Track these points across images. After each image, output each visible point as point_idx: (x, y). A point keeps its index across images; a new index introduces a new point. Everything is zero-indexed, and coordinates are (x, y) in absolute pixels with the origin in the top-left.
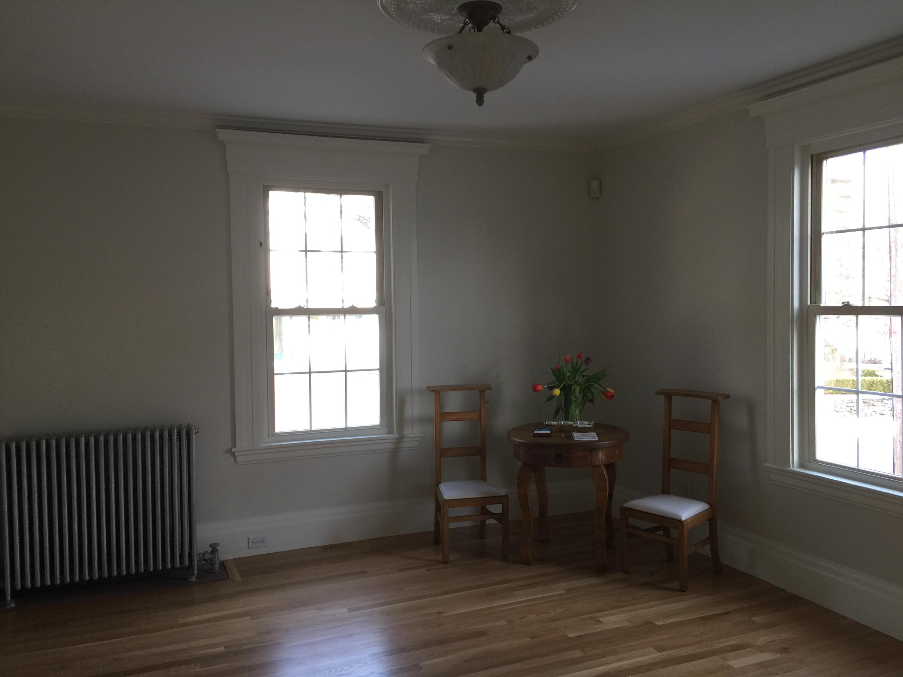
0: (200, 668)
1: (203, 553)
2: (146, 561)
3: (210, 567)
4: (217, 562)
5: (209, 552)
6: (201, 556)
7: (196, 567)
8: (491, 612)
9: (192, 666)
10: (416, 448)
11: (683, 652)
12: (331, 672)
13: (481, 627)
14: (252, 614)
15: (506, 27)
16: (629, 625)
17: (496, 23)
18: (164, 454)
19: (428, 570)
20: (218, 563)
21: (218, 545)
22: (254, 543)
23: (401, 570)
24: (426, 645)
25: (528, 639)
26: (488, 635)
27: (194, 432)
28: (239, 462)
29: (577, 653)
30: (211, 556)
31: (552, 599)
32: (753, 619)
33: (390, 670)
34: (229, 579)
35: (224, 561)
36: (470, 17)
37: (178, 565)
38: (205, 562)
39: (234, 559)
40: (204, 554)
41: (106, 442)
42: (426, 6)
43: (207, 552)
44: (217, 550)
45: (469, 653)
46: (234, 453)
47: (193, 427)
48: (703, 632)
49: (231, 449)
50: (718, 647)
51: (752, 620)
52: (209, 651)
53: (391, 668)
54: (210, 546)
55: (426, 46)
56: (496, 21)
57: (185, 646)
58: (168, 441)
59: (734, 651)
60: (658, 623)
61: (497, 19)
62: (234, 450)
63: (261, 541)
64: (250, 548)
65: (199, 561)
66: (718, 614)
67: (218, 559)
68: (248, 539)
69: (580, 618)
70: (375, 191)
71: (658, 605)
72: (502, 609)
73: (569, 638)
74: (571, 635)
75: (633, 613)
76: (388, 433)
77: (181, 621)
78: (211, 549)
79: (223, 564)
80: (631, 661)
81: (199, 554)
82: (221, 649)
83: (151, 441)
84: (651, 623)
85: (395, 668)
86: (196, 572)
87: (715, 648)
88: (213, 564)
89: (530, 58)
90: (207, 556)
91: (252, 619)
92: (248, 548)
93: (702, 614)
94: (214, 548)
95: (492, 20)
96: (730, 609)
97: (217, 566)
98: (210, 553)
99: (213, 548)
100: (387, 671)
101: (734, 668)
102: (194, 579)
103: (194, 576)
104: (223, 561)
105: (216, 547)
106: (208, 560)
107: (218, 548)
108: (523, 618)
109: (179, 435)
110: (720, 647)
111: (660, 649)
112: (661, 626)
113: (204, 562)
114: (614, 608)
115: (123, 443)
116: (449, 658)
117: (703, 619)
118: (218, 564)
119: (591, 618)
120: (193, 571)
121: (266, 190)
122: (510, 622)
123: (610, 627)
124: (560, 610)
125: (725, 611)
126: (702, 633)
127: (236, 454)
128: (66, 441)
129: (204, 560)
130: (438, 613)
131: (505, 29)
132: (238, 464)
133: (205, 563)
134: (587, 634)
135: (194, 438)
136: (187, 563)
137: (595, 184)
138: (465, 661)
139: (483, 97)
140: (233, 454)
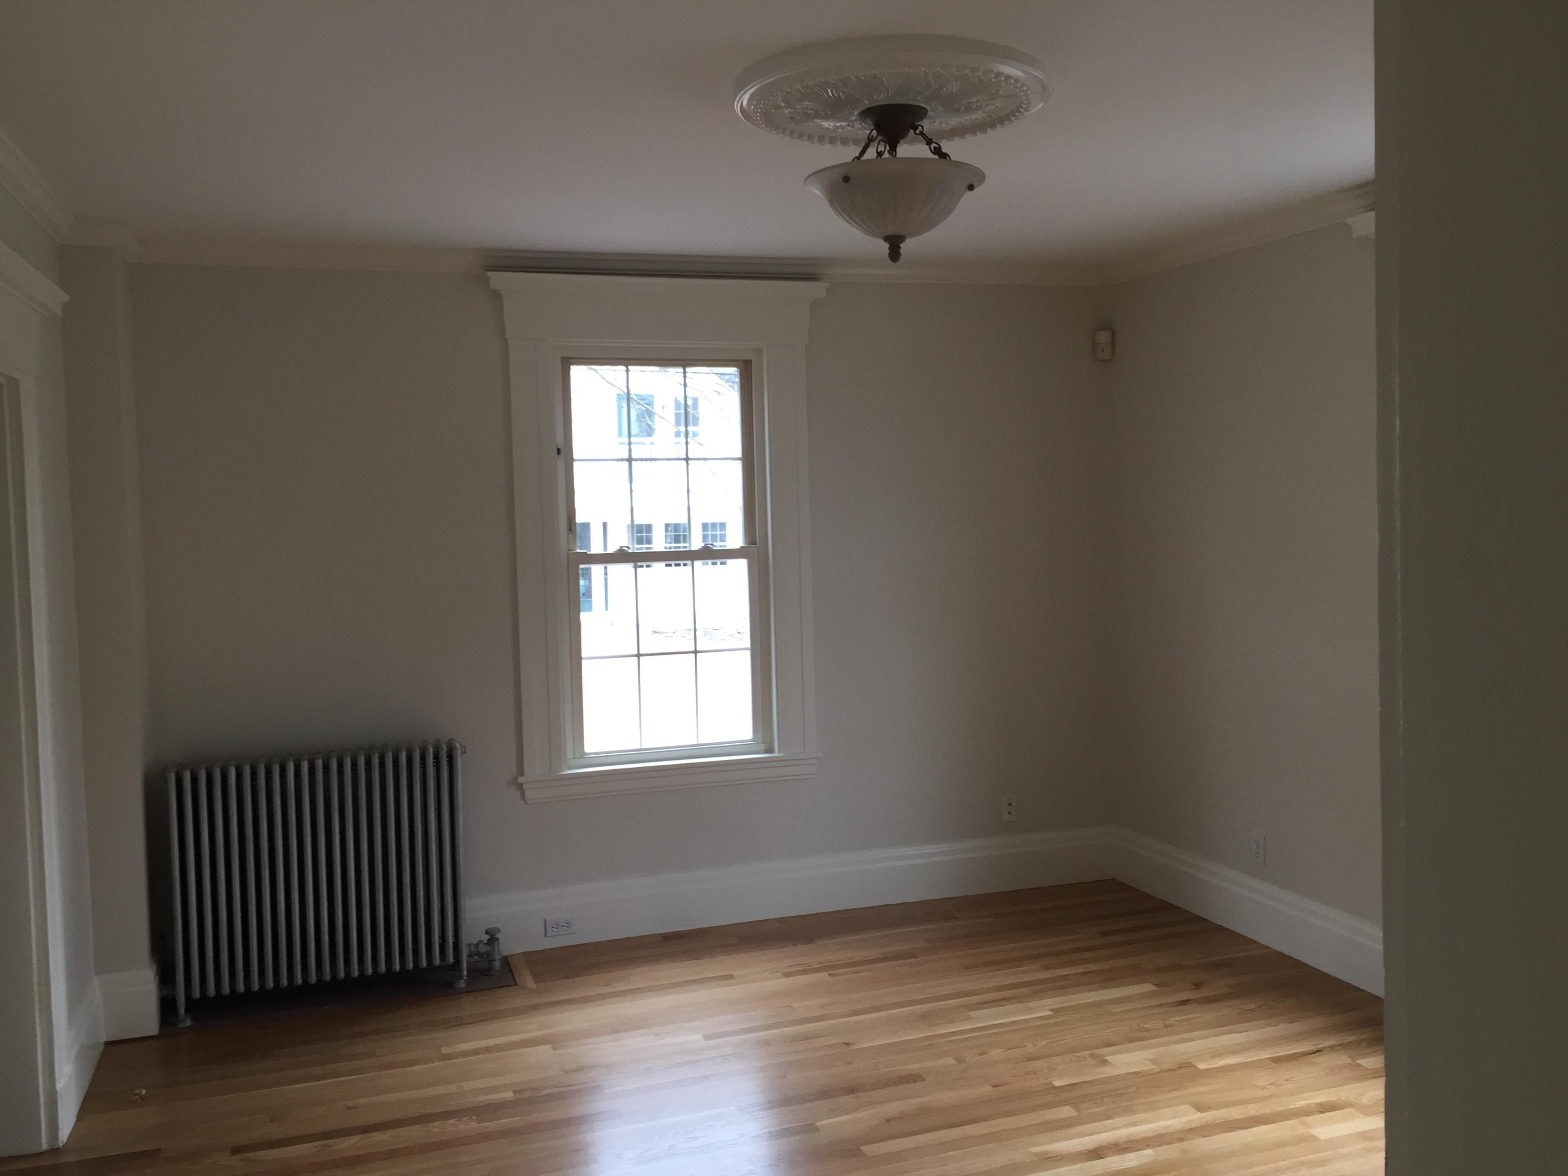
0: (478, 1123)
1: (475, 942)
2: (389, 955)
3: (487, 965)
4: (497, 957)
5: (486, 941)
6: (473, 949)
7: (465, 966)
8: (931, 1044)
9: (465, 1119)
10: (812, 776)
11: (1236, 1113)
12: (677, 1133)
13: (915, 1067)
14: (554, 1041)
15: (934, 141)
16: (1154, 1068)
17: (918, 135)
18: (415, 788)
19: (830, 975)
20: (499, 959)
21: (498, 930)
22: (553, 927)
23: (787, 975)
24: (826, 1093)
25: (989, 1088)
26: (924, 1080)
27: (459, 753)
28: (529, 800)
29: (1067, 1112)
30: (488, 948)
31: (1030, 1025)
32: (1358, 1062)
33: (770, 1132)
34: (517, 985)
35: (508, 955)
36: (877, 127)
37: (437, 962)
38: (479, 957)
39: (523, 954)
40: (477, 945)
41: (326, 768)
42: (809, 112)
43: (481, 941)
44: (497, 939)
45: (892, 1109)
46: (521, 784)
47: (458, 745)
48: (1275, 1081)
49: (516, 779)
50: (1297, 1106)
51: (1358, 1064)
52: (489, 1097)
53: (772, 1129)
54: (487, 932)
55: (809, 176)
56: (918, 132)
57: (452, 1088)
58: (421, 767)
59: (1321, 1112)
60: (1202, 1066)
61: (920, 128)
62: (521, 780)
63: (564, 924)
64: (548, 935)
65: (470, 956)
66: (1303, 1052)
67: (500, 954)
68: (545, 920)
69: (1075, 1056)
70: (740, 361)
71: (1205, 1037)
72: (949, 1039)
73: (1055, 1088)
74: (1057, 1083)
75: (1162, 1049)
76: (766, 752)
77: (445, 1050)
78: (488, 937)
79: (506, 961)
80: (1152, 1126)
81: (470, 945)
82: (509, 1095)
83: (394, 766)
84: (1191, 1065)
85: (778, 1128)
86: (465, 973)
87: (1291, 1107)
88: (492, 961)
89: (971, 188)
90: (483, 949)
91: (555, 1049)
92: (546, 936)
93: (1276, 1053)
94: (493, 937)
95: (912, 131)
96: (1322, 1046)
97: (497, 964)
98: (486, 944)
99: (491, 936)
100: (765, 1133)
101: (1319, 1139)
102: (462, 984)
103: (461, 979)
104: (506, 957)
105: (495, 935)
106: (483, 954)
107: (498, 936)
108: (982, 1054)
109: (437, 757)
110: (1299, 1106)
111: (1200, 1108)
112: (1207, 1071)
113: (477, 957)
114: (1131, 1040)
115: (352, 770)
116: (860, 1115)
117: (1277, 1060)
118: (499, 961)
119: (1092, 1056)
120: (461, 970)
121: (566, 363)
122: (960, 1060)
123: (1123, 1071)
124: (1043, 1043)
125: (1313, 1048)
126: (1273, 1084)
127: (524, 787)
128: (266, 768)
129: (478, 954)
130: (846, 1044)
131: (931, 144)
132: (528, 802)
133: (480, 959)
134: (1084, 1082)
135: (459, 762)
136: (451, 959)
137: (1104, 336)
138: (888, 1121)
139: (900, 248)
140: (520, 787)
